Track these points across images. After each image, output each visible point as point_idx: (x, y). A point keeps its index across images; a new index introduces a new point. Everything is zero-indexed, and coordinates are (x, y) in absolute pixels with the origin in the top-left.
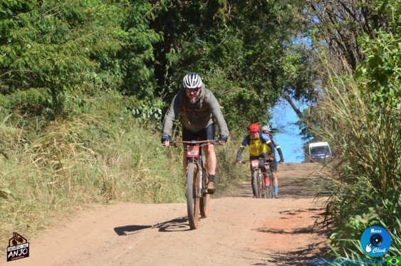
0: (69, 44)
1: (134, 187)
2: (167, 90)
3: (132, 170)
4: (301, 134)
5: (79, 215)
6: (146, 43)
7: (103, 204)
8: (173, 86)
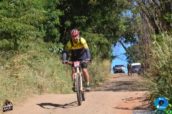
0: (22, 18)
1: (51, 86)
2: (65, 39)
3: (51, 78)
4: (127, 59)
5: (28, 100)
6: (56, 16)
7: (39, 94)
8: (68, 37)
